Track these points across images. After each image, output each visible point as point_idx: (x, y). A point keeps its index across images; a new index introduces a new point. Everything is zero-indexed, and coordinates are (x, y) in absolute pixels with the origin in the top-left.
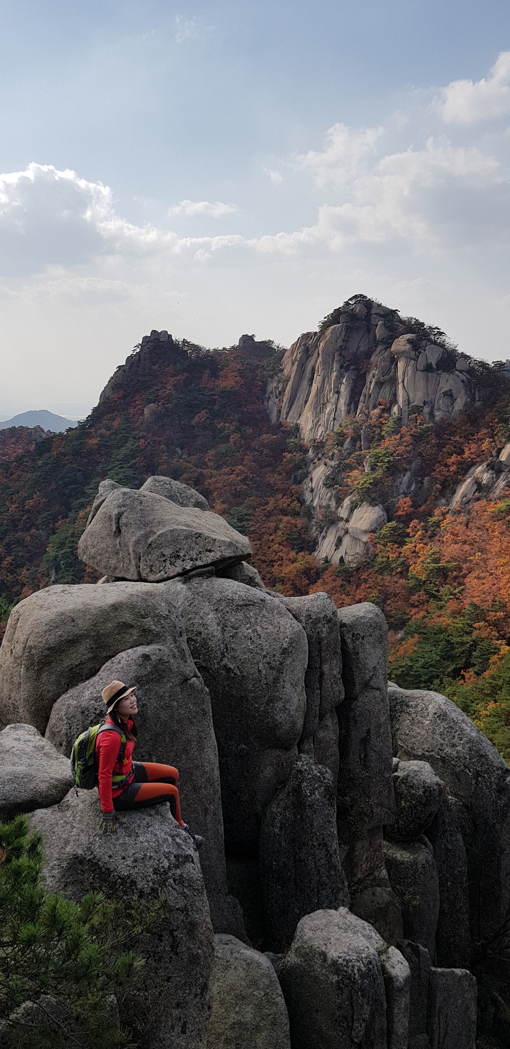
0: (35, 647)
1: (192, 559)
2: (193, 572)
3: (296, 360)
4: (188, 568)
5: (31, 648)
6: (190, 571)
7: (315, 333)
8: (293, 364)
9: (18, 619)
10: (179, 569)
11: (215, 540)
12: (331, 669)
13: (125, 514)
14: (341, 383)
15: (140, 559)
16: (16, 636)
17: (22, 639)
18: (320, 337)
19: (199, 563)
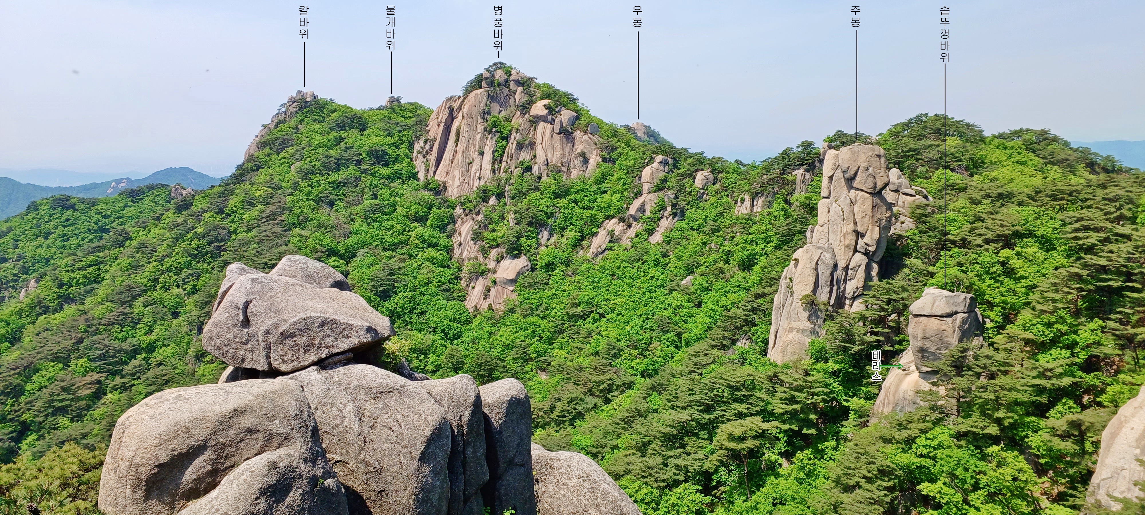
0: (142, 465)
1: (327, 347)
2: (330, 360)
3: (441, 122)
4: (323, 356)
5: (138, 466)
6: (326, 358)
7: (460, 97)
8: (439, 125)
9: (123, 433)
10: (313, 358)
11: (352, 325)
12: (475, 452)
13: (254, 302)
14: (485, 144)
15: (270, 349)
16: (120, 452)
17: (128, 455)
18: (463, 101)
19: (335, 350)
